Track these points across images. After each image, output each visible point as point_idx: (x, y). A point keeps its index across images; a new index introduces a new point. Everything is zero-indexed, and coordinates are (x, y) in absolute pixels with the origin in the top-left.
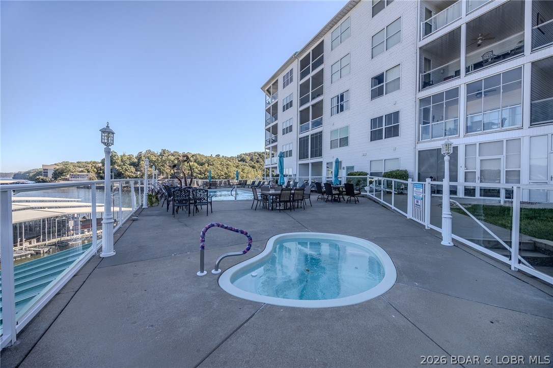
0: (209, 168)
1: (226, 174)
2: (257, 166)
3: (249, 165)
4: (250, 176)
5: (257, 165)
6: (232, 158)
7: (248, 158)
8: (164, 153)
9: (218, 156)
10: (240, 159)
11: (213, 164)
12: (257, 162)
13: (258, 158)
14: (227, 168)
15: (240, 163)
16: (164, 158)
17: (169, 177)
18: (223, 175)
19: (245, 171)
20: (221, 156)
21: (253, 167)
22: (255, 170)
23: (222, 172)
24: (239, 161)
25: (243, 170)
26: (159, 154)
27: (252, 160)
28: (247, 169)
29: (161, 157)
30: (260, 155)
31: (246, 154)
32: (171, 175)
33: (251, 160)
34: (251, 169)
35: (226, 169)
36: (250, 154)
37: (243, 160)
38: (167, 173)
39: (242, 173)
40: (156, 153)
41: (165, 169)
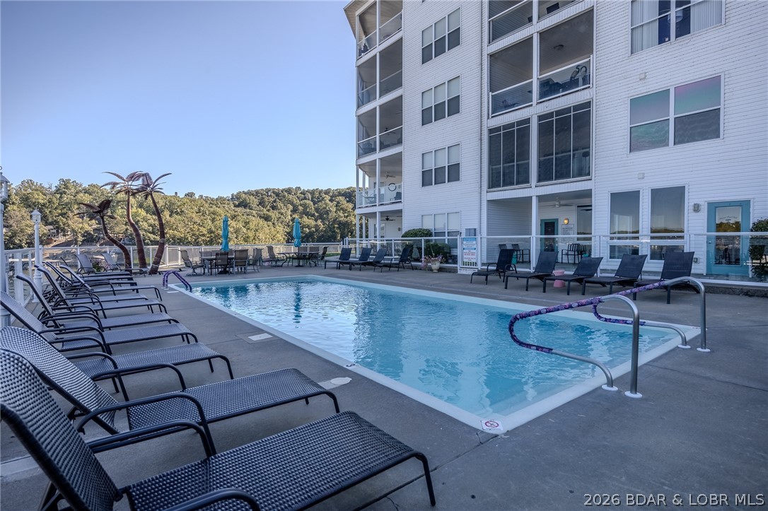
0: (172, 220)
1: (211, 232)
2: (273, 216)
3: (258, 215)
4: (261, 236)
5: (273, 214)
6: (221, 200)
7: (254, 201)
8: (67, 187)
9: (190, 195)
10: (237, 203)
11: (182, 211)
12: (274, 208)
13: (275, 201)
14: (213, 220)
15: (239, 209)
16: (65, 199)
17: (80, 239)
18: (204, 235)
19: (252, 225)
20: (197, 196)
21: (267, 218)
22: (270, 223)
23: (201, 229)
24: (235, 206)
25: (247, 223)
26: (54, 189)
27: (262, 203)
28: (255, 222)
29: (58, 196)
30: (277, 195)
31: (249, 193)
32: (84, 236)
33: (260, 203)
34: (262, 222)
35: (210, 222)
36: (257, 192)
37: (244, 205)
38: (73, 231)
39: (244, 230)
40: (46, 186)
41: (70, 222)
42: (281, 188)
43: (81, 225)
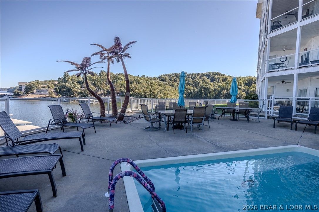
0: (137, 86)
1: (150, 91)
2: (175, 85)
3: (169, 84)
4: (170, 93)
5: (175, 84)
6: (155, 78)
7: (167, 78)
8: (103, 74)
9: (143, 76)
10: (161, 79)
11: (140, 82)
12: (175, 81)
13: (176, 79)
14: (152, 86)
15: (161, 82)
16: (102, 78)
17: (106, 92)
18: (148, 92)
19: (167, 89)
20: (146, 77)
21: (173, 86)
22: (174, 88)
23: (147, 89)
24: (160, 81)
25: (164, 88)
26: (99, 74)
27: (170, 79)
28: (168, 87)
29: (100, 77)
30: (177, 76)
31: (166, 75)
32: (107, 92)
33: (170, 80)
34: (170, 87)
35: (150, 87)
36: (169, 75)
37: (163, 80)
38: (104, 89)
39: (164, 90)
40: (96, 73)
41: (103, 86)
42: (178, 73)
43: (106, 87)
